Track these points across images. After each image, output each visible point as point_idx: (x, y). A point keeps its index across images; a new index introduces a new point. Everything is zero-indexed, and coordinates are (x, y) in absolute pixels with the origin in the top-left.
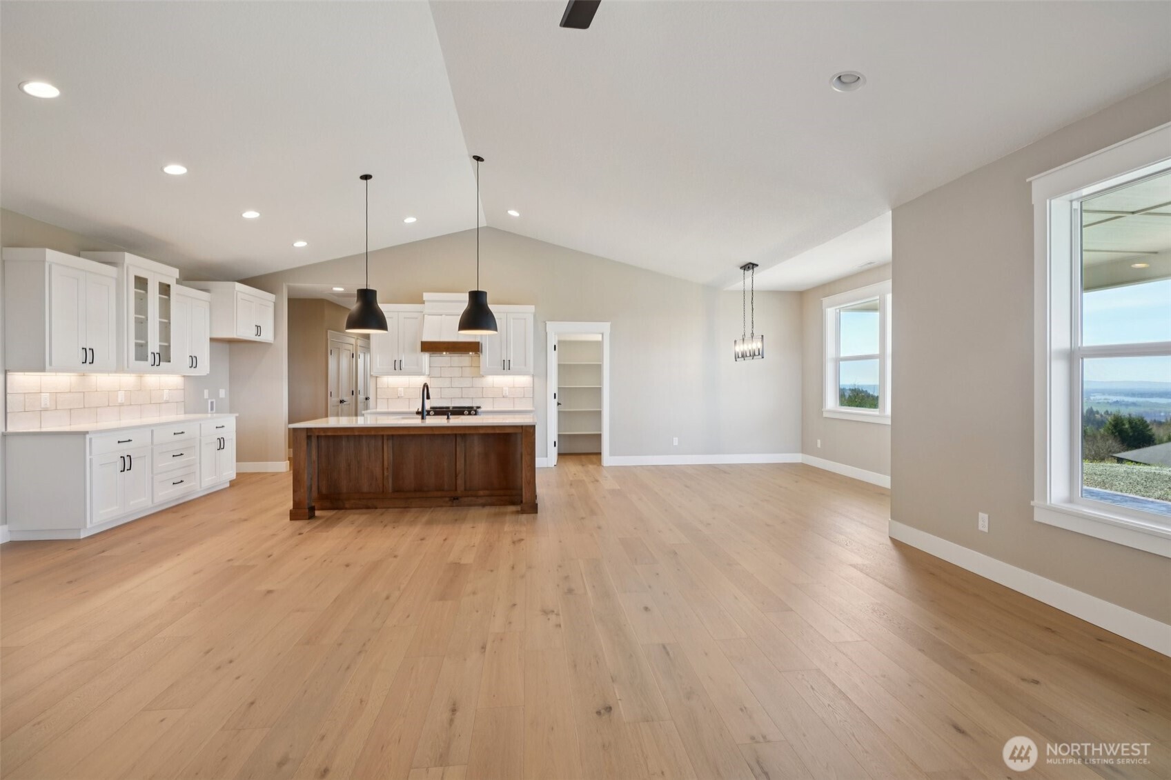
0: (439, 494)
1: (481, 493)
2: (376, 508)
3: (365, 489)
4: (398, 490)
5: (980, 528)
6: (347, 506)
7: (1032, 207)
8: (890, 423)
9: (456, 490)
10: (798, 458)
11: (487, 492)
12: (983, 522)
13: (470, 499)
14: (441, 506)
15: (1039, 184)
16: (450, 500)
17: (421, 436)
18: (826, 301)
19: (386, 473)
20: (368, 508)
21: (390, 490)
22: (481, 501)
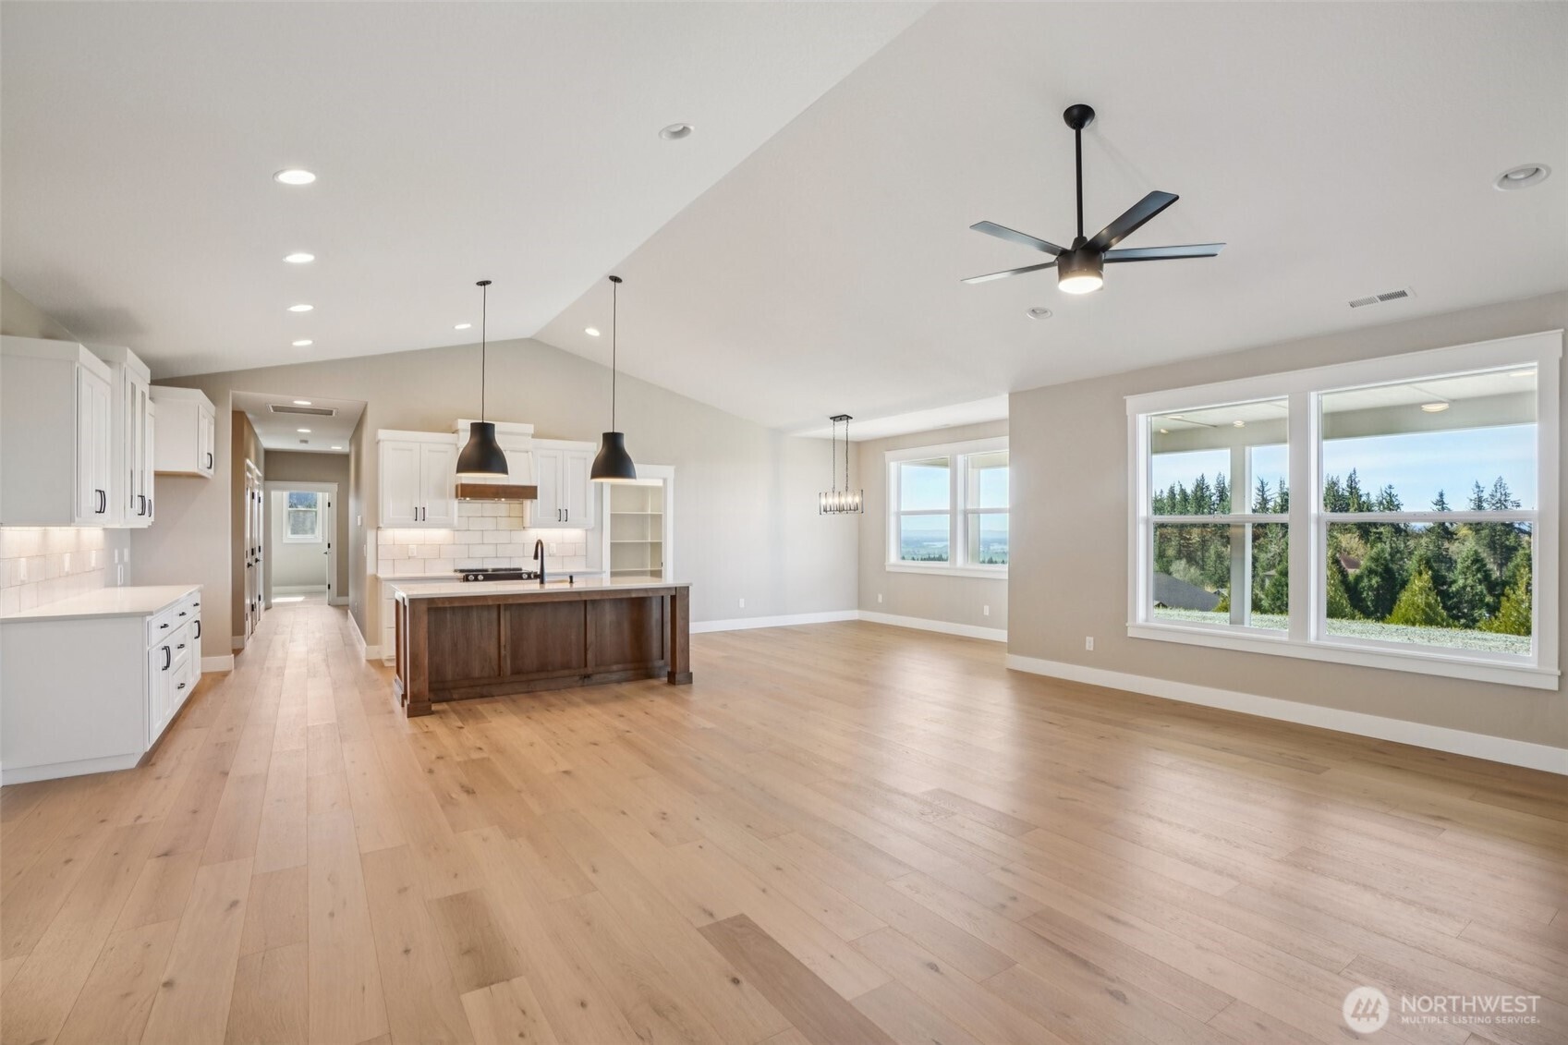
0: (566, 672)
1: (615, 667)
2: (493, 696)
3: (476, 673)
4: (517, 672)
5: (1087, 648)
6: (455, 696)
7: (1127, 417)
8: (1007, 578)
9: (586, 666)
10: (854, 615)
11: (620, 666)
12: (1090, 643)
13: (603, 675)
14: (570, 687)
15: (1132, 402)
16: (581, 679)
17: (546, 603)
18: (888, 455)
19: (503, 652)
20: (482, 696)
21: (509, 672)
22: (614, 677)
